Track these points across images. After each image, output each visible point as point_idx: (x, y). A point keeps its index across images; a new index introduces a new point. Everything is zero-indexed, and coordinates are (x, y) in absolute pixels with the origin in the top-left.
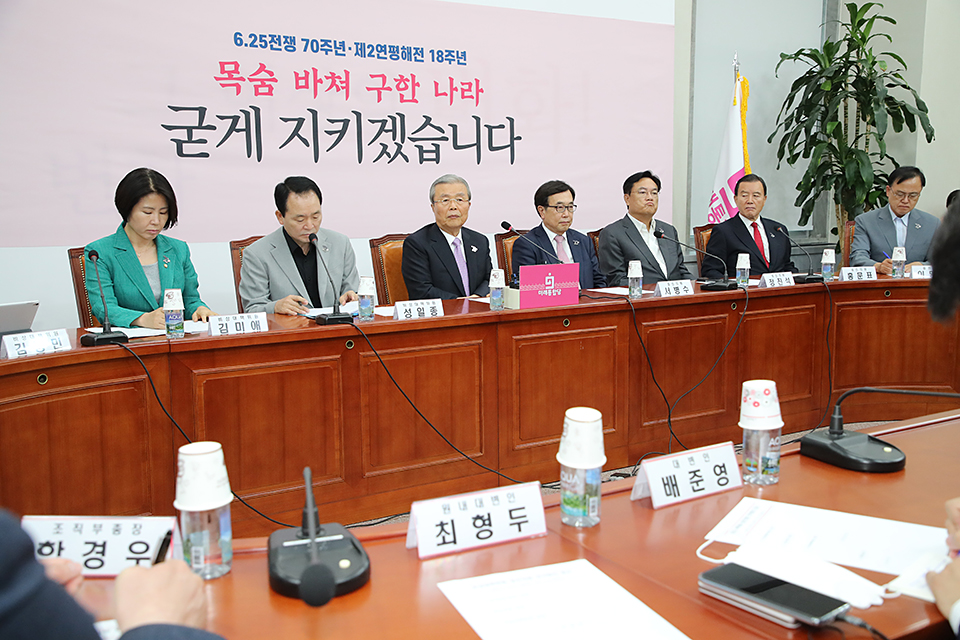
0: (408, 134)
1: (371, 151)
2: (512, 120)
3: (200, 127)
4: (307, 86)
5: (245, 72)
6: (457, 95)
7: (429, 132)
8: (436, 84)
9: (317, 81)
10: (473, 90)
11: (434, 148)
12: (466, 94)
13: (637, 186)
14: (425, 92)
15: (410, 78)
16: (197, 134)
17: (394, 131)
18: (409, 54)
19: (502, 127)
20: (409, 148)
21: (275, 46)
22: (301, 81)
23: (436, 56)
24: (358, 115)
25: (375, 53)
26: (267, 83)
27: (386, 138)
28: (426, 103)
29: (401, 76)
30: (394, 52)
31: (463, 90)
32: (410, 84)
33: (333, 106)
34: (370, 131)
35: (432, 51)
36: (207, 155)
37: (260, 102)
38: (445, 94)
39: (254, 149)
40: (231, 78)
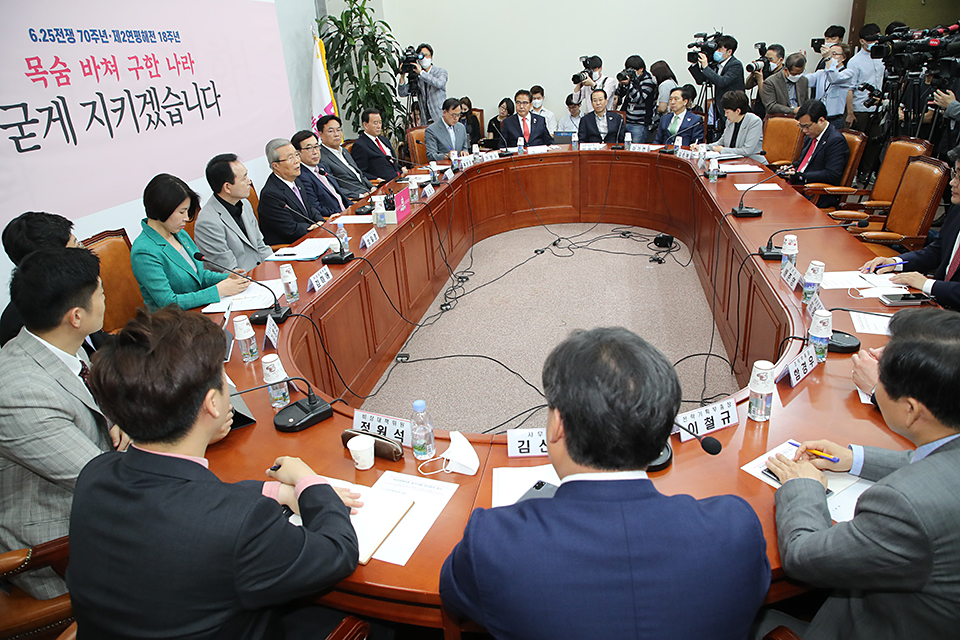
0: (161, 104)
1: (143, 121)
2: (213, 83)
3: (27, 122)
4: (91, 73)
5: (47, 65)
6: (181, 67)
7: (172, 100)
8: (168, 60)
9: (96, 67)
10: (187, 63)
11: (177, 112)
12: (185, 66)
13: (326, 127)
14: (163, 67)
15: (152, 57)
16: (28, 129)
17: (152, 102)
18: (147, 36)
19: (209, 88)
20: (164, 115)
21: (61, 39)
22: (89, 68)
23: (163, 37)
24: (128, 93)
25: (126, 38)
26: (64, 74)
27: (149, 109)
28: (166, 77)
29: (146, 56)
30: (138, 36)
31: (183, 63)
32: (152, 62)
33: (112, 87)
34: (138, 103)
35: (159, 33)
36: (38, 147)
37: (63, 91)
38: (174, 67)
39: (70, 135)
40: (37, 73)
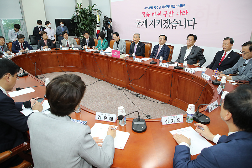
0: (170, 23)
1: (163, 26)
2: (194, 19)
3: (140, 23)
4: (154, 15)
6: (181, 14)
7: (175, 22)
8: (177, 12)
9: (156, 14)
11: (175, 26)
12: (184, 14)
14: (175, 14)
15: (172, 11)
17: (168, 22)
18: (172, 6)
19: (192, 21)
20: (170, 26)
21: (150, 8)
22: (154, 14)
23: (178, 6)
24: (162, 19)
25: (166, 7)
26: (148, 15)
27: (166, 24)
28: (175, 16)
29: (170, 11)
30: (169, 6)
31: (183, 13)
32: (172, 13)
33: (158, 18)
34: (163, 22)
35: (177, 5)
36: (140, 27)
37: (147, 18)
38: (179, 14)
39: (146, 26)
40: (144, 15)
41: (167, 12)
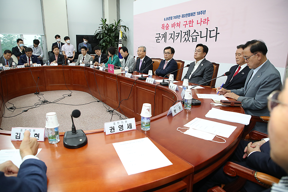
0: (190, 35)
1: (183, 39)
2: (217, 28)
3: (159, 37)
4: (173, 27)
5: (165, 25)
6: (202, 23)
7: (195, 34)
8: (197, 21)
9: (175, 25)
10: (206, 21)
11: (196, 38)
12: (205, 22)
14: (195, 23)
15: (192, 21)
17: (188, 34)
18: (192, 14)
19: (214, 30)
20: (190, 39)
21: (169, 19)
22: (173, 25)
23: (198, 13)
24: (181, 31)
25: (185, 16)
26: (168, 27)
27: (186, 36)
28: (195, 27)
29: (190, 21)
30: (189, 15)
31: (204, 21)
33: (177, 30)
34: (183, 34)
36: (159, 42)
37: (167, 31)
38: (199, 23)
39: (165, 40)
40: (163, 27)
41: (186, 21)
